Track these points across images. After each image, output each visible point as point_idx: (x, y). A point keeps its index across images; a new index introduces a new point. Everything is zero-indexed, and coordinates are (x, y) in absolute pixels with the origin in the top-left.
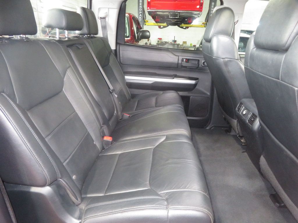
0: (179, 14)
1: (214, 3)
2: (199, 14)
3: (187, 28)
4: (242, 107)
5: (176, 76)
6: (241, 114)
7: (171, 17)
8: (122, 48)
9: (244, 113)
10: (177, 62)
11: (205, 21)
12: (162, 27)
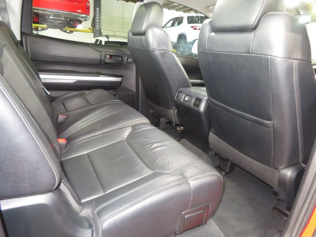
0: (64, 16)
1: (99, 9)
2: (87, 18)
3: (72, 32)
4: (183, 95)
5: (99, 74)
6: (183, 102)
7: (55, 18)
8: (29, 39)
9: (186, 99)
10: (100, 58)
11: (92, 26)
12: (41, 29)
